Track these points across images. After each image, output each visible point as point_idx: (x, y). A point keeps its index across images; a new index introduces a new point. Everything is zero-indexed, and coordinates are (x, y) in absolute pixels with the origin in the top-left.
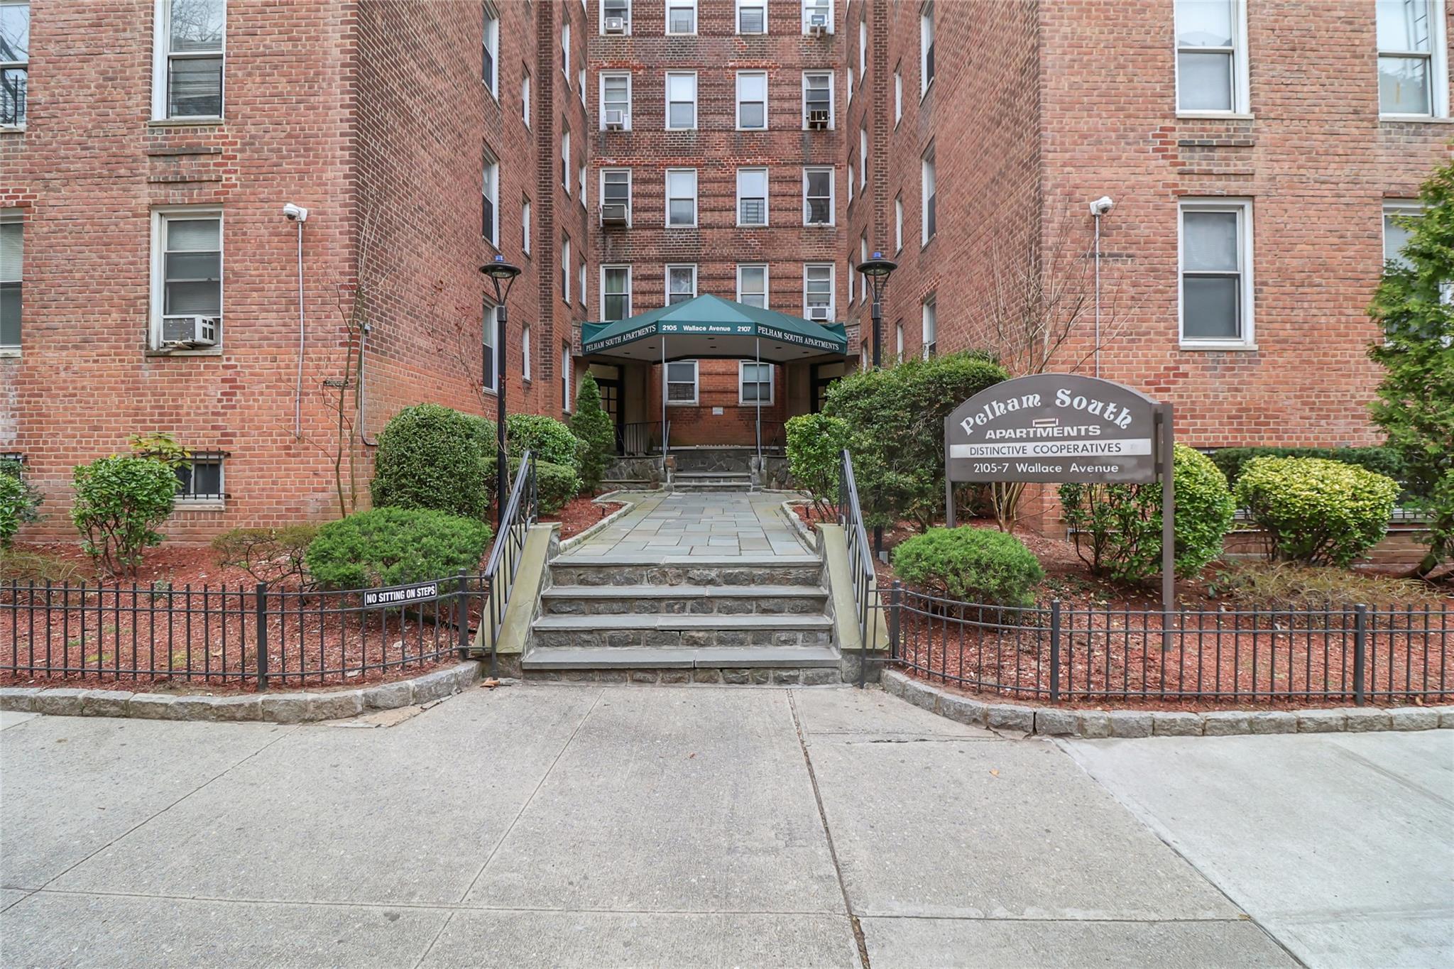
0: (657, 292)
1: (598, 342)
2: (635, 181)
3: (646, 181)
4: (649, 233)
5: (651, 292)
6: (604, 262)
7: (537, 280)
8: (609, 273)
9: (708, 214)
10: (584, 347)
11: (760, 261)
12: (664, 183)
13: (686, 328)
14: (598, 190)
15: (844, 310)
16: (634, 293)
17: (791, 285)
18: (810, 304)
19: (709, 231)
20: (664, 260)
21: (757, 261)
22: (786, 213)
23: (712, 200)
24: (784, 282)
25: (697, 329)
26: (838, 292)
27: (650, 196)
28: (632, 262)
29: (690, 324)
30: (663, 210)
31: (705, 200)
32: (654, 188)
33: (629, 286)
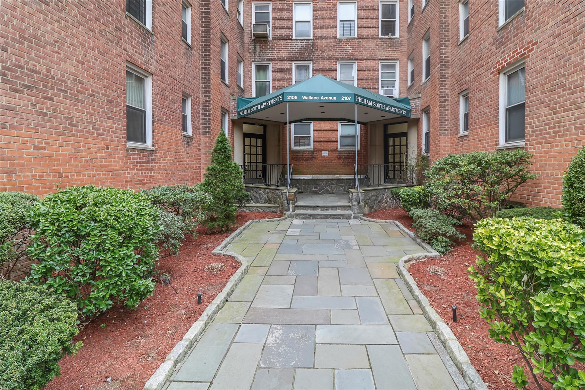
0: (287, 80)
1: (247, 109)
2: (274, 10)
3: (281, 10)
4: (282, 43)
5: (284, 80)
6: (255, 61)
7: (199, 65)
8: (259, 68)
9: (319, 30)
10: (238, 112)
11: (352, 60)
12: (292, 11)
13: (304, 98)
14: (251, 16)
15: (405, 90)
16: (273, 80)
17: (371, 75)
18: (382, 87)
19: (320, 41)
20: (292, 59)
21: (350, 60)
22: (369, 29)
23: (322, 21)
24: (366, 72)
25: (312, 98)
26: (401, 79)
27: (283, 19)
28: (272, 61)
29: (307, 94)
30: (291, 28)
31: (317, 21)
32: (285, 14)
33: (270, 76)
